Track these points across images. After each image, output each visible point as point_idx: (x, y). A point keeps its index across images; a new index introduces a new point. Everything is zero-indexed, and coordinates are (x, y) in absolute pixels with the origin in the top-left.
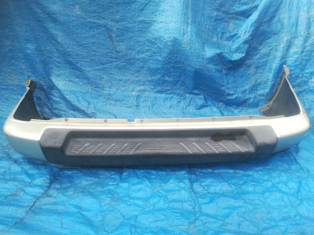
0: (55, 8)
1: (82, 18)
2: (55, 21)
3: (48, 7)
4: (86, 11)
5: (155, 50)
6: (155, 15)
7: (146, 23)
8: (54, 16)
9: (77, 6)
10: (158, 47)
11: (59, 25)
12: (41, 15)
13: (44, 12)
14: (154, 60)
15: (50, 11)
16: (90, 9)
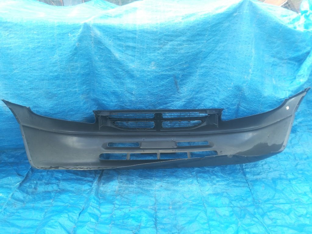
0: (133, 66)
1: (156, 72)
2: (132, 77)
3: (127, 66)
4: (160, 66)
5: (214, 92)
6: (217, 62)
7: (207, 68)
8: (132, 73)
9: (153, 63)
10: (217, 89)
11: (135, 80)
12: (121, 73)
13: (124, 70)
14: (212, 100)
15: (129, 69)
16: (164, 64)
